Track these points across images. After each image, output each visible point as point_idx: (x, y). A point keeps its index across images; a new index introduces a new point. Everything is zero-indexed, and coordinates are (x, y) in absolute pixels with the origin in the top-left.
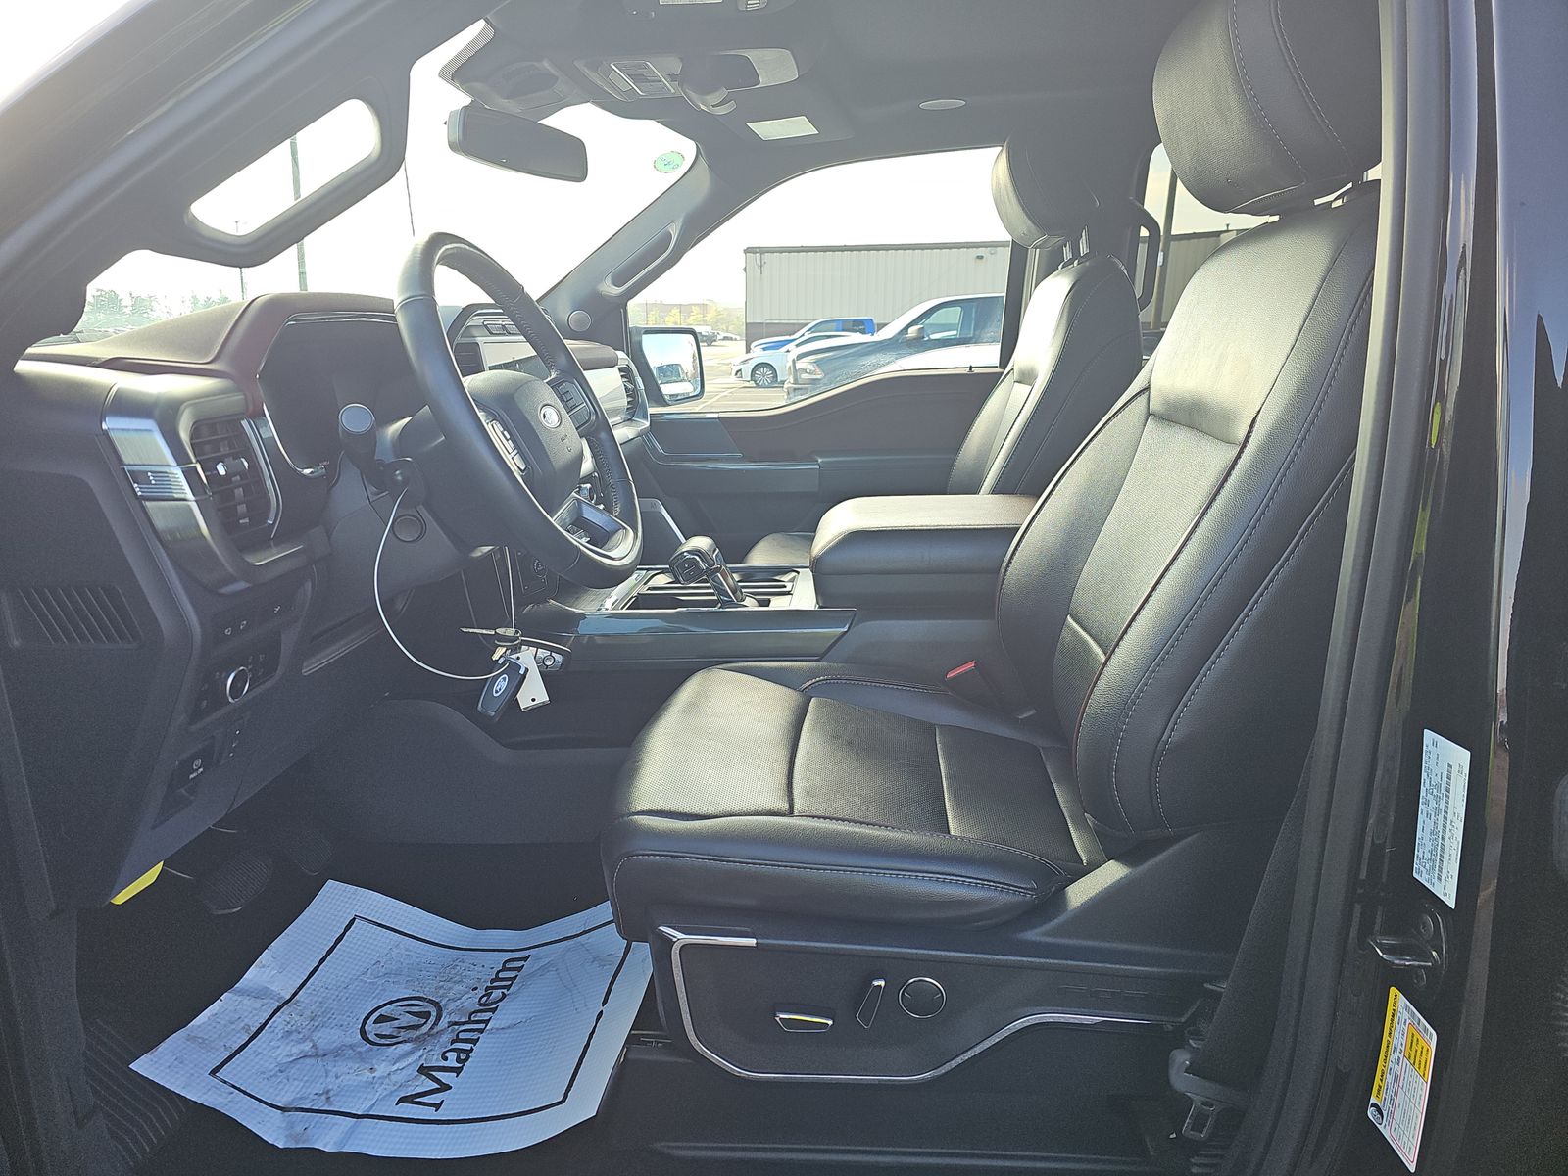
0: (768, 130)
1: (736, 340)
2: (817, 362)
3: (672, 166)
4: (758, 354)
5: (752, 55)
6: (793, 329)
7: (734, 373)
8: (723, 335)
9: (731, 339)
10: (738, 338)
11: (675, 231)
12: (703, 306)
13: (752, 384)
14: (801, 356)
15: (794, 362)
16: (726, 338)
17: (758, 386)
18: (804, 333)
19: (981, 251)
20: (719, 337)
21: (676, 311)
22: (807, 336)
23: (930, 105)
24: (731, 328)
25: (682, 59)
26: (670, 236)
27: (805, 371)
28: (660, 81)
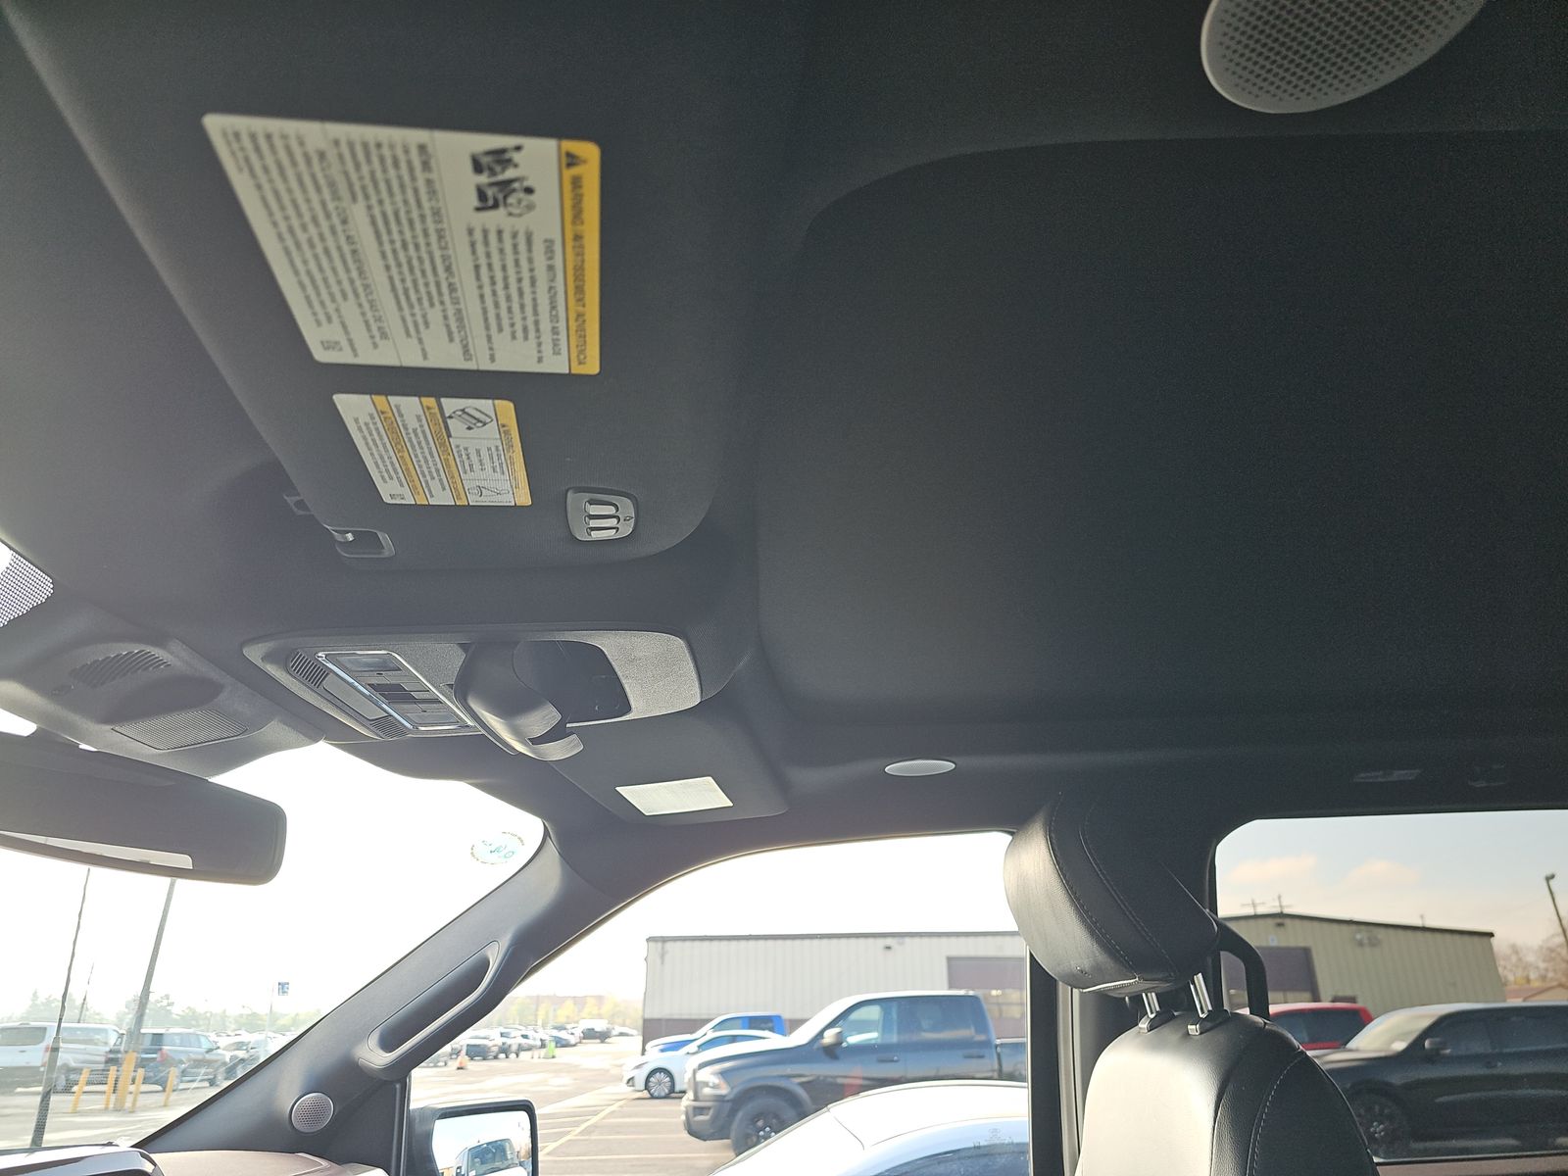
0: (653, 799)
1: (632, 1035)
2: (723, 1074)
3: (502, 854)
4: (655, 1057)
5: (612, 644)
6: (693, 1025)
7: (625, 1080)
8: (618, 1030)
9: (626, 1035)
10: (634, 1032)
11: (495, 956)
12: (600, 999)
13: (646, 1094)
14: (702, 1066)
15: (695, 1072)
16: (621, 1034)
17: (653, 1097)
18: (707, 1032)
19: (889, 941)
20: (614, 1033)
21: (569, 1004)
22: (711, 1035)
23: (898, 769)
24: (628, 1022)
25: (464, 647)
26: (484, 965)
27: (706, 1084)
28: (437, 701)
